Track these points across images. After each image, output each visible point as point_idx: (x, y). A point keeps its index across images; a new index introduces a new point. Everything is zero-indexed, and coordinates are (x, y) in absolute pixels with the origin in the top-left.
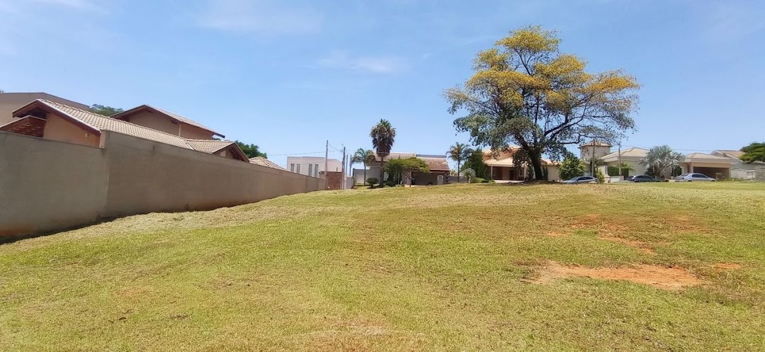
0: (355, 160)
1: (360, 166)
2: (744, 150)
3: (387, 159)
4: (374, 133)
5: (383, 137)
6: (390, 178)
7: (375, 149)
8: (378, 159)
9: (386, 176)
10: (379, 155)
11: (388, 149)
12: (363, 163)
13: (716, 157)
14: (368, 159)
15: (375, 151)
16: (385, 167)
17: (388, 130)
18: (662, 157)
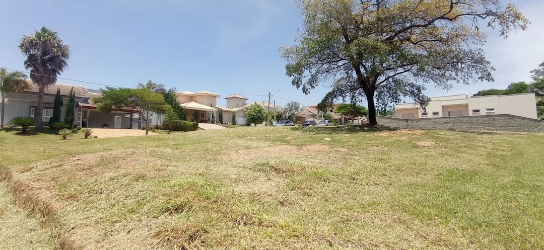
3: (51, 89)
4: (27, 46)
5: (47, 56)
6: (55, 118)
7: (29, 70)
8: (34, 88)
9: (46, 116)
10: (36, 81)
11: (54, 72)
15: (26, 74)
16: (47, 99)
17: (59, 46)
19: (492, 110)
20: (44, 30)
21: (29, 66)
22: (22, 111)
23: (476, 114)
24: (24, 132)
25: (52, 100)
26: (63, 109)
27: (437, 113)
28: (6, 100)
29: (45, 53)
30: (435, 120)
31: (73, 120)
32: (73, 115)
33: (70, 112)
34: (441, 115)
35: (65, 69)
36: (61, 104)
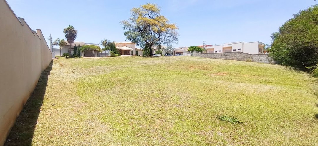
0: (55, 44)
1: (58, 47)
2: (189, 48)
3: (73, 44)
4: (66, 31)
5: (71, 34)
6: (75, 53)
7: (67, 39)
8: (68, 44)
9: (72, 53)
10: (69, 42)
11: (74, 40)
12: (59, 46)
13: (180, 49)
14: (62, 44)
15: (66, 40)
16: (72, 47)
17: (74, 31)
18: (170, 49)
19: (240, 50)
20: (70, 26)
21: (66, 38)
22: (66, 52)
23: (234, 51)
24: (67, 58)
25: (74, 47)
26: (77, 51)
27: (221, 51)
28: (62, 48)
29: (70, 34)
30: (215, 54)
31: (80, 54)
32: (80, 52)
33: (79, 51)
34: (222, 52)
35: (76, 38)
36: (76, 49)
